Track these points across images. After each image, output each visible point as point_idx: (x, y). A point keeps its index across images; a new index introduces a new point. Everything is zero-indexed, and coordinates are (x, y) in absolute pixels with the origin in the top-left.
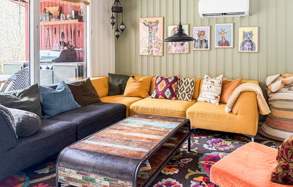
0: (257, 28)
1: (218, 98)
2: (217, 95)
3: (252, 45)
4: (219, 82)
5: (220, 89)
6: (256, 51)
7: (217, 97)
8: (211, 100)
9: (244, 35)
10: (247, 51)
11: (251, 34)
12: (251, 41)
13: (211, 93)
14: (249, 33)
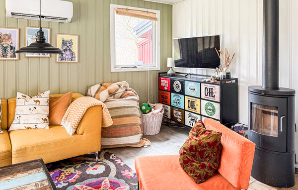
0: (77, 37)
1: (47, 120)
2: (45, 117)
3: (72, 54)
4: (46, 100)
5: (47, 108)
6: (76, 60)
7: (45, 120)
8: (38, 126)
9: (63, 43)
10: (67, 61)
11: (71, 42)
12: (70, 50)
13: (36, 116)
14: (68, 41)
